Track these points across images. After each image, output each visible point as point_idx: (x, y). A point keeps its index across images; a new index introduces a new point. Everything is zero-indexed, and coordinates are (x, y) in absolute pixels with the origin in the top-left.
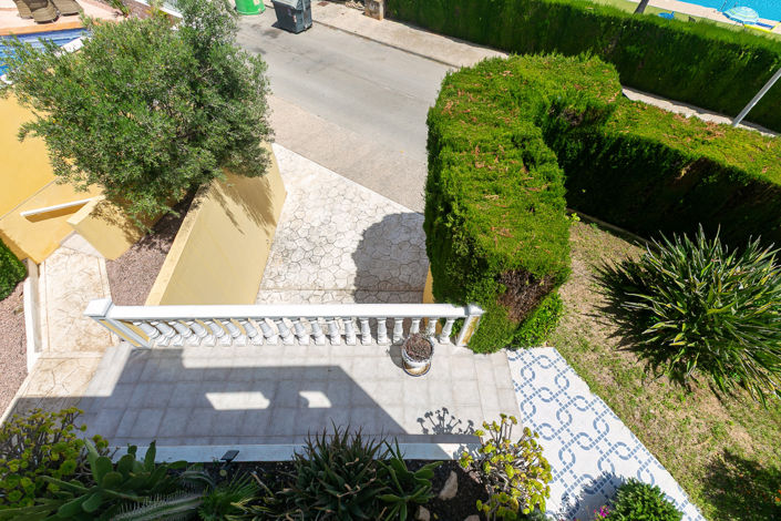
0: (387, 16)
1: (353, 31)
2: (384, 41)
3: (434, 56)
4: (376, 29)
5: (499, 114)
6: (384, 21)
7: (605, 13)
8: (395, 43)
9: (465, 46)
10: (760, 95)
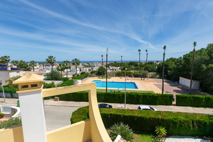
0: (60, 100)
1: (51, 105)
2: (59, 105)
3: (72, 106)
4: (57, 103)
5: (81, 116)
6: (59, 101)
7: (100, 93)
8: (62, 105)
9: (78, 102)
10: (125, 100)
